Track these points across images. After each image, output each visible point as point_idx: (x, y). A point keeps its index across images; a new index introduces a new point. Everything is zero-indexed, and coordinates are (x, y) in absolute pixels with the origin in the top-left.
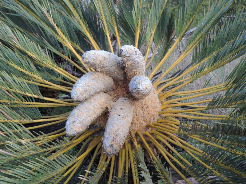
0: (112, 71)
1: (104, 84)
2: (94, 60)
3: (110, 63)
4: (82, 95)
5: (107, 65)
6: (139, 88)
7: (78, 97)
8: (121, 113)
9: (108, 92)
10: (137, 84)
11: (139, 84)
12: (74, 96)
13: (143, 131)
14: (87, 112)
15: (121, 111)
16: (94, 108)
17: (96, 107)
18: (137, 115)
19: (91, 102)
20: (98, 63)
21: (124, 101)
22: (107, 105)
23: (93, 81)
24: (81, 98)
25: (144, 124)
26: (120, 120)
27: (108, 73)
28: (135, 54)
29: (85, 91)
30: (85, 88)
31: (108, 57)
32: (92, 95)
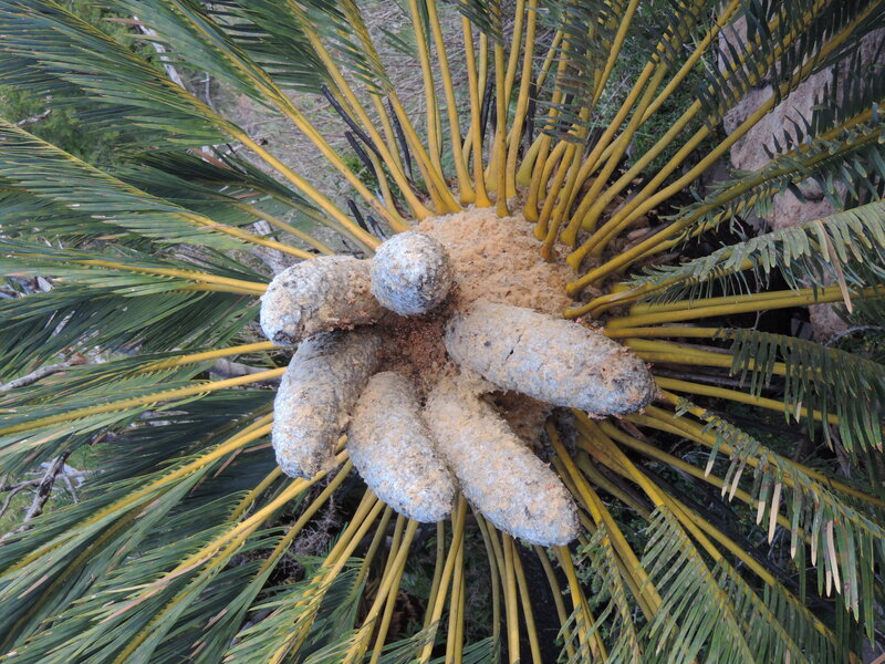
0: (349, 374)
1: (395, 406)
2: (308, 434)
3: (323, 379)
4: (434, 482)
5: (329, 389)
6: (421, 278)
7: (441, 496)
8: (502, 346)
9: (422, 392)
10: (403, 283)
11: (405, 277)
12: (436, 512)
13: (568, 272)
14: (493, 467)
15: (494, 345)
16: (479, 441)
17: (477, 434)
18: (509, 293)
19: (460, 452)
20: (320, 423)
21: (461, 334)
22: (470, 394)
23: (383, 442)
24: (443, 486)
25: (542, 267)
26: (529, 351)
27: (357, 387)
28: (295, 287)
29: (420, 469)
30: (408, 471)
31: (298, 387)
32: (435, 447)
